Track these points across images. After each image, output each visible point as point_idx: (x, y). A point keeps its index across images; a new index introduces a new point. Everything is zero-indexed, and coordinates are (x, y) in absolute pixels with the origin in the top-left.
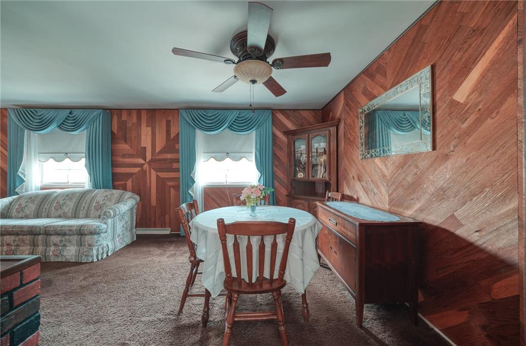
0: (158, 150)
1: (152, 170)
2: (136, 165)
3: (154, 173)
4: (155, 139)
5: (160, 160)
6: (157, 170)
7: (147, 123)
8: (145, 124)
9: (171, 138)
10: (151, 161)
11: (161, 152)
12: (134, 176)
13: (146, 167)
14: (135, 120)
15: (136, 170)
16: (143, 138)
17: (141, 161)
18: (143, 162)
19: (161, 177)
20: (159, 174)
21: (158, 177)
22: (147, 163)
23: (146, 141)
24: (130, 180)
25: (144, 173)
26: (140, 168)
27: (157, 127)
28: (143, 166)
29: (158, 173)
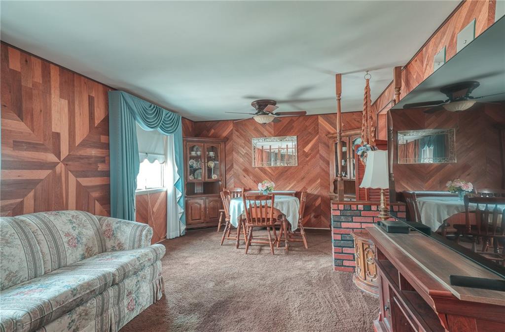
0: (78, 141)
1: (70, 173)
2: (41, 165)
3: (72, 179)
4: (74, 123)
5: (81, 158)
6: (78, 174)
7: (61, 91)
8: (58, 92)
9: (96, 125)
10: (68, 158)
11: (83, 144)
12: (39, 187)
13: (60, 168)
14: (38, 79)
15: (43, 174)
16: (55, 115)
17: (51, 158)
18: (55, 159)
19: (83, 185)
20: (80, 180)
21: (79, 185)
22: (62, 162)
23: (59, 122)
24: (31, 194)
25: (57, 179)
26: (50, 171)
27: (77, 103)
28: (55, 166)
29: (78, 179)
